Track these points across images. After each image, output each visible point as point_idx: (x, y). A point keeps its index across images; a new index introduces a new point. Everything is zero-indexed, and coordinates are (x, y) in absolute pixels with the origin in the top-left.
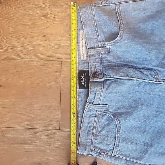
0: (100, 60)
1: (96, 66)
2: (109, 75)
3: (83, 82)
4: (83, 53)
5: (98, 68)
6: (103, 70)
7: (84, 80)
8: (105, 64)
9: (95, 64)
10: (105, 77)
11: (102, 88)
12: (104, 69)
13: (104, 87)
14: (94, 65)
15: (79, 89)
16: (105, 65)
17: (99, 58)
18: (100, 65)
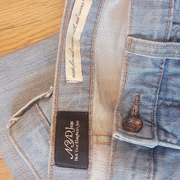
0: (156, 79)
1: (142, 96)
2: (175, 136)
3: (69, 145)
4: (72, 63)
5: (146, 103)
6: (158, 114)
7: (74, 138)
8: (169, 96)
9: (139, 88)
10: (163, 137)
11: (152, 175)
12: (163, 111)
13: (155, 170)
14: (133, 91)
15: (56, 165)
16: (169, 100)
17: (153, 74)
18: (153, 97)
